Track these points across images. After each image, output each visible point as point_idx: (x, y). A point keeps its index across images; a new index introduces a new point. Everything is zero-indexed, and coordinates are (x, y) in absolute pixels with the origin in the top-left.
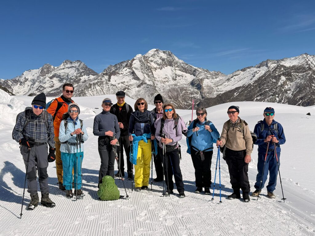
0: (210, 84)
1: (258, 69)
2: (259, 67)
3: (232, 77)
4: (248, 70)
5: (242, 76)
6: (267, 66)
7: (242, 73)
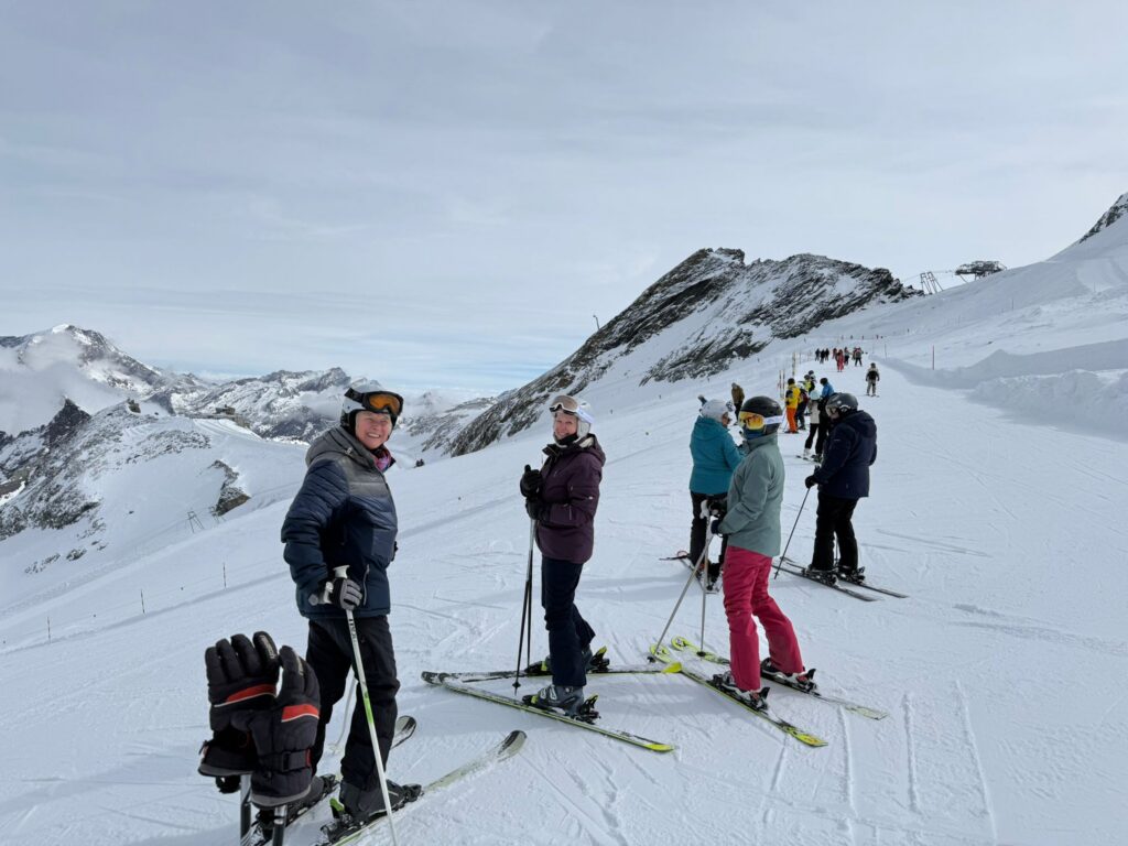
0: (183, 403)
1: (266, 384)
2: (268, 381)
3: (221, 394)
4: (249, 383)
5: (238, 394)
6: (280, 381)
7: (239, 387)
